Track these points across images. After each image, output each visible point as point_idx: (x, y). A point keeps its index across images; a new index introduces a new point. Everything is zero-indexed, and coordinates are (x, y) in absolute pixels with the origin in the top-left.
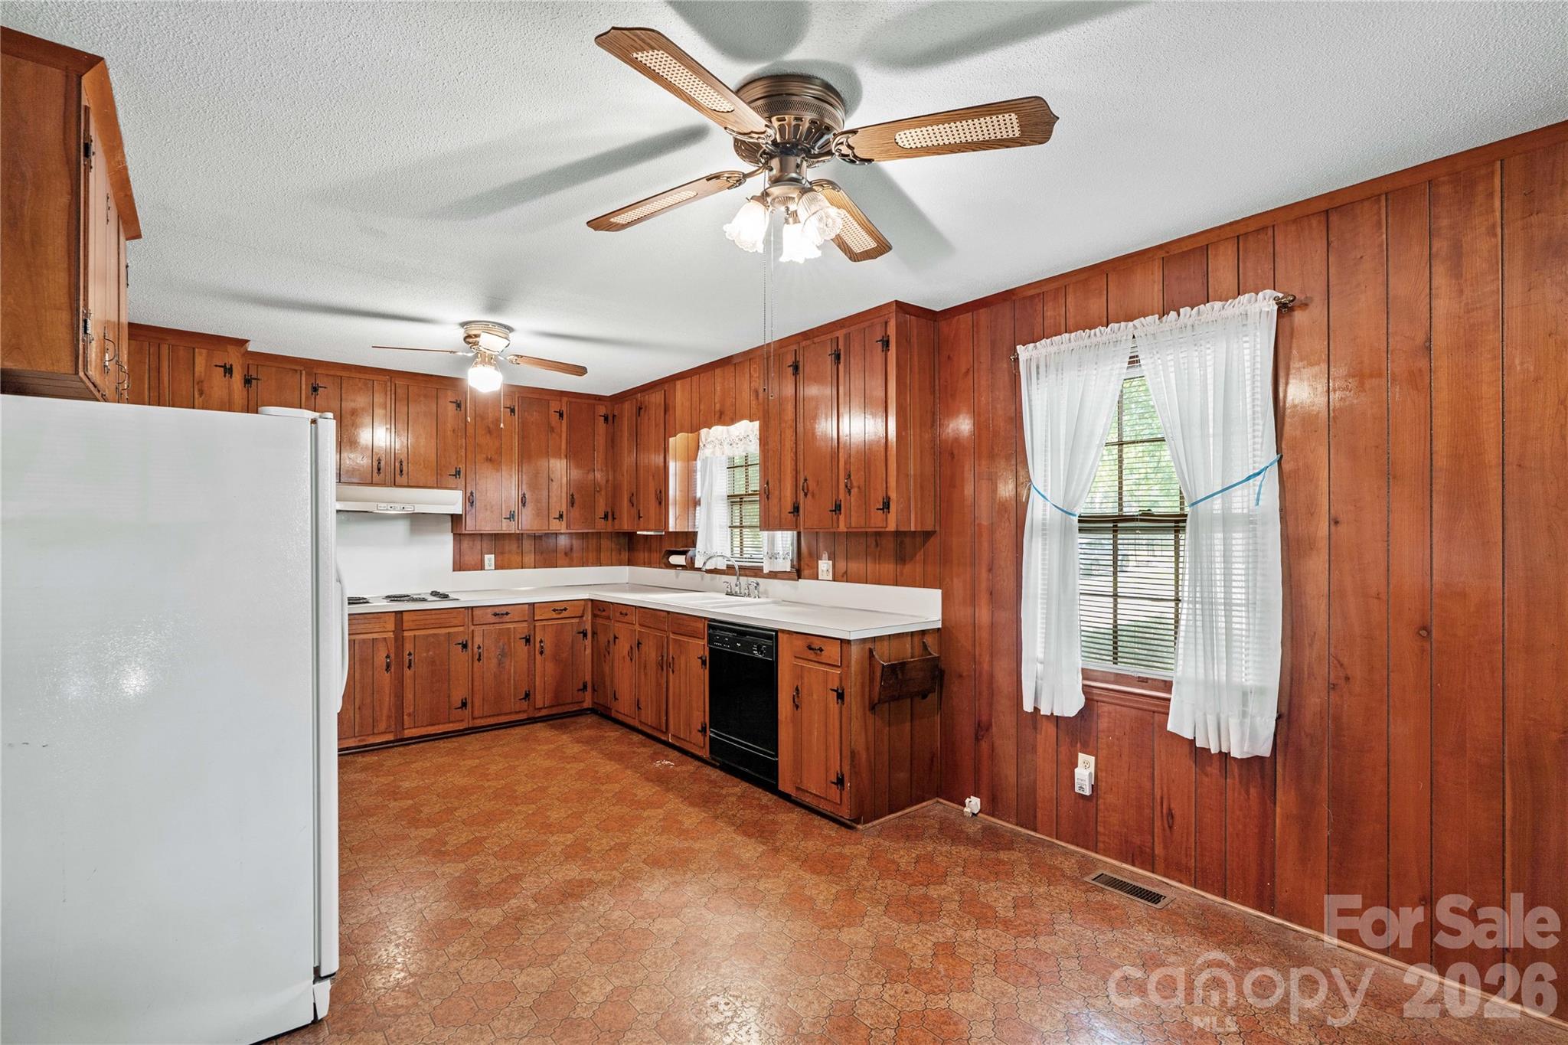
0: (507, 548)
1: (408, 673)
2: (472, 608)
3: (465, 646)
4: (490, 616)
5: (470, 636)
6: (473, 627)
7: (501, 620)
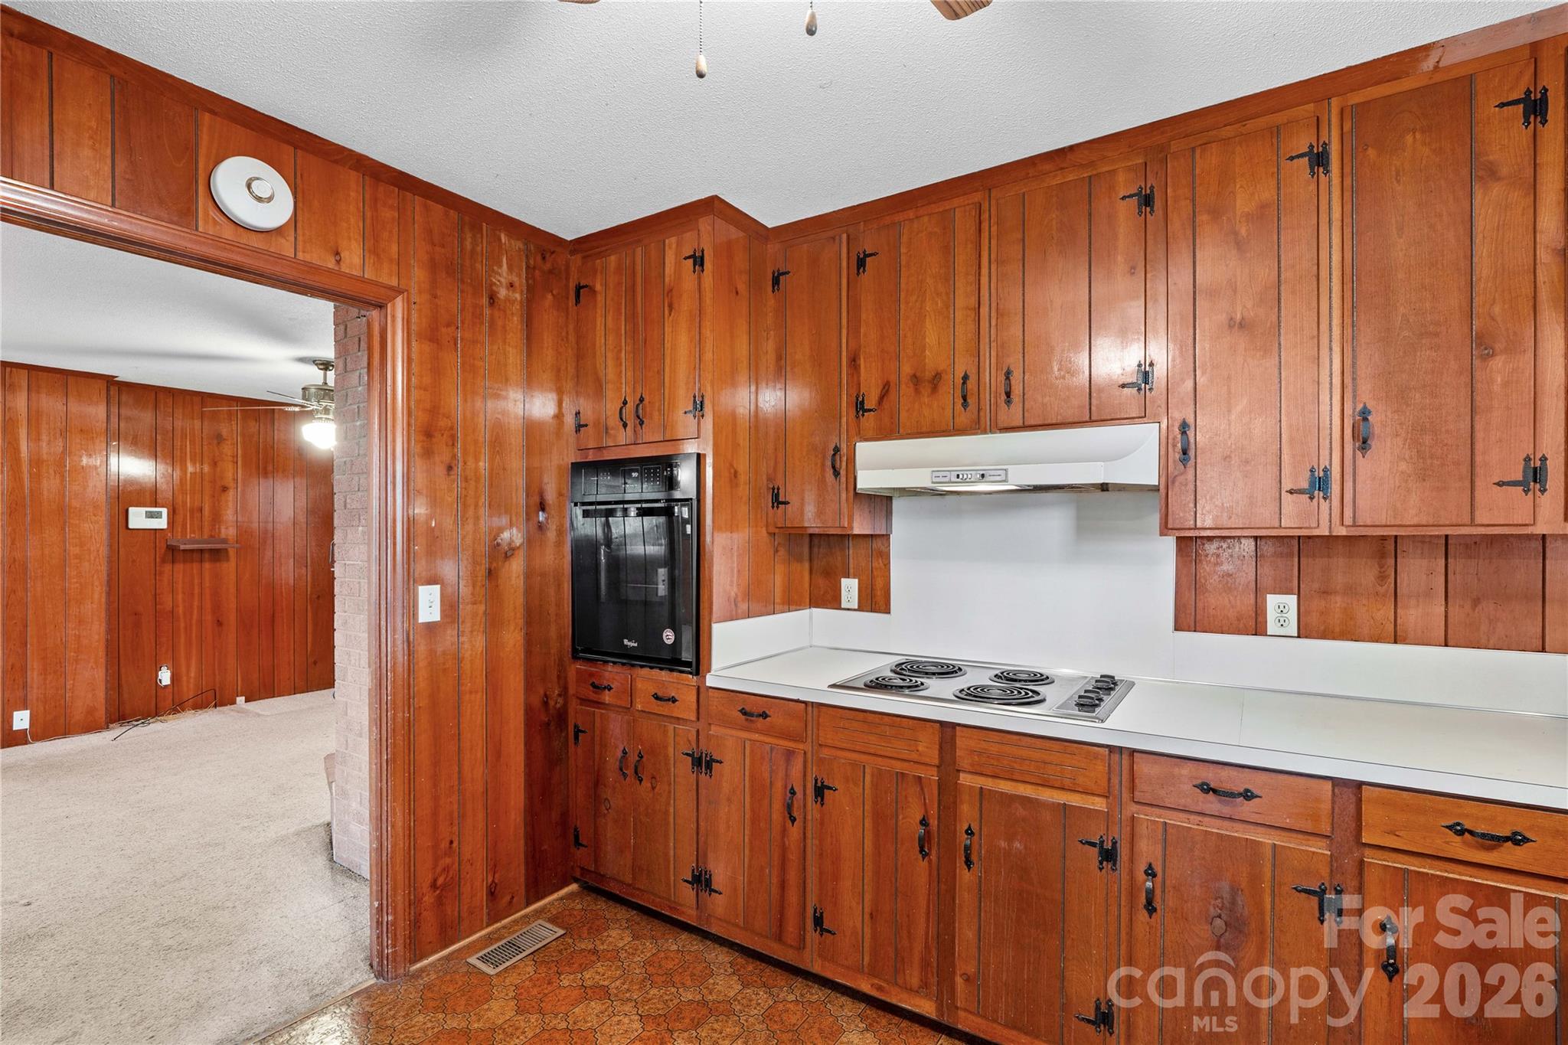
0: (1339, 579)
1: (965, 877)
2: (1133, 752)
3: (1109, 856)
4: (1187, 787)
5: (1127, 830)
6: (1134, 808)
7: (1226, 810)
